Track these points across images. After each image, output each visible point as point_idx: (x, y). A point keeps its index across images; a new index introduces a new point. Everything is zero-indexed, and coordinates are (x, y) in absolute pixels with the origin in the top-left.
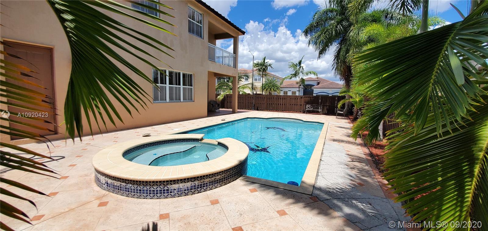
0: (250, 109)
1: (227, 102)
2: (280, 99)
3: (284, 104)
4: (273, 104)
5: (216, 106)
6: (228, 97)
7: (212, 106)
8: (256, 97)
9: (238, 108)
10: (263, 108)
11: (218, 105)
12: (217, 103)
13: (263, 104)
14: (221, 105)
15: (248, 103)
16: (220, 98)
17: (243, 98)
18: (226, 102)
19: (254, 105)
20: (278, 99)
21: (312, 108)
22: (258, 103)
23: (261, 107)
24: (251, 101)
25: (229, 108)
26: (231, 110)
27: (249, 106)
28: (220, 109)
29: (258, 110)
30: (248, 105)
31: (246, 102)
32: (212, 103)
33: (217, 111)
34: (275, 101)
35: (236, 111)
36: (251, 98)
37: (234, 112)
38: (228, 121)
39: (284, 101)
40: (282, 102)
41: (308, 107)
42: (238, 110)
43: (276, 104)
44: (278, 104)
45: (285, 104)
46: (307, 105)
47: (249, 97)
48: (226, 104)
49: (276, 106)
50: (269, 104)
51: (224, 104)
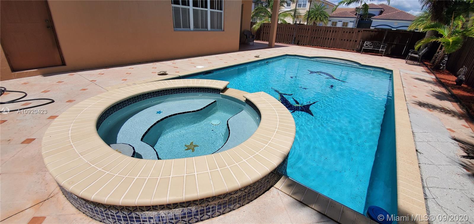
0: (289, 43)
1: (264, 33)
2: (329, 31)
3: (332, 39)
4: (319, 38)
5: (251, 37)
6: (265, 27)
7: (246, 38)
8: (299, 28)
9: (276, 42)
10: (305, 42)
11: (253, 36)
12: (252, 34)
13: (306, 37)
14: (256, 37)
15: (288, 35)
16: (256, 27)
17: (283, 28)
18: (262, 33)
19: (295, 38)
20: (326, 31)
21: (372, 47)
22: (300, 36)
23: (303, 41)
24: (292, 32)
25: (265, 40)
26: (268, 43)
27: (289, 40)
28: (255, 41)
29: (298, 44)
30: (287, 38)
31: (286, 35)
32: (245, 34)
33: (251, 43)
34: (322, 34)
35: (273, 46)
36: (293, 28)
37: (270, 46)
38: (263, 58)
39: (333, 35)
40: (332, 36)
41: (366, 45)
42: (276, 44)
43: (322, 38)
44: (325, 38)
45: (334, 39)
46: (366, 42)
47: (290, 28)
48: (262, 35)
49: (322, 40)
50: (313, 38)
51: (260, 34)
